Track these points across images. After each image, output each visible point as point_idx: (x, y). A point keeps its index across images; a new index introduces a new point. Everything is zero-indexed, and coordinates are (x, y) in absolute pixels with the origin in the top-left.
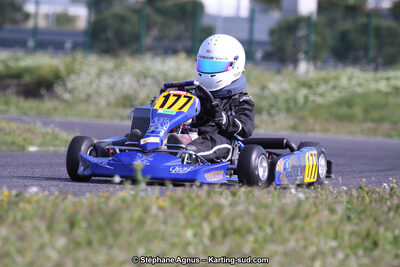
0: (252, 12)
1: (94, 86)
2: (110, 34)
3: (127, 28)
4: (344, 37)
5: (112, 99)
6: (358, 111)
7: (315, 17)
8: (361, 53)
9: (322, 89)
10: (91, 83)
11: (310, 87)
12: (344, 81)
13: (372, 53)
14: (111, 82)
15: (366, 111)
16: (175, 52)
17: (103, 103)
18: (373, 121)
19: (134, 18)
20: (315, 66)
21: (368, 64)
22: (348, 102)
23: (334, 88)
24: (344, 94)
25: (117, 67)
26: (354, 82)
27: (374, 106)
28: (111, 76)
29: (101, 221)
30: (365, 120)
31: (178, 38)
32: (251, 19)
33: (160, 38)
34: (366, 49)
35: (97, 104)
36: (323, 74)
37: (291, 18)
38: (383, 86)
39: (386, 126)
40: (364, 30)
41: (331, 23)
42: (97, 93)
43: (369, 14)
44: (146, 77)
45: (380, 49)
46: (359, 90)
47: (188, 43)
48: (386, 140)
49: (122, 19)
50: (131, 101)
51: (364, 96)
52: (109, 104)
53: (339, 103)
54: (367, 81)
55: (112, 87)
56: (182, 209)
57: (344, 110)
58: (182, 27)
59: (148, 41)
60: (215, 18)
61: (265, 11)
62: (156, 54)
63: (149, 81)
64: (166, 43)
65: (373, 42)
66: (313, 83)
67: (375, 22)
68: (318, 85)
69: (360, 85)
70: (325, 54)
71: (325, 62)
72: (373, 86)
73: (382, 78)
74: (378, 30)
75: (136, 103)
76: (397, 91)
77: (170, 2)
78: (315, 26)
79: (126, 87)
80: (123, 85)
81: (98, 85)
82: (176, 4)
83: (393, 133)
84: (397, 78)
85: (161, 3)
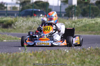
1: (22, 24)
4: (84, 10)
5: (26, 27)
6: (87, 28)
8: (88, 14)
9: (78, 23)
10: (21, 24)
12: (84, 21)
14: (26, 23)
15: (89, 28)
17: (24, 28)
18: (91, 31)
20: (77, 18)
21: (90, 17)
22: (85, 26)
23: (81, 23)
24: (84, 24)
25: (27, 20)
26: (86, 21)
27: (92, 27)
29: (15, 60)
35: (22, 29)
36: (79, 20)
37: (71, 6)
38: (93, 22)
40: (89, 8)
41: (81, 7)
42: (22, 26)
44: (34, 22)
45: (93, 13)
46: (87, 23)
48: (94, 35)
51: (89, 25)
55: (26, 25)
56: (36, 56)
57: (84, 28)
58: (44, 9)
60: (52, 6)
61: (65, 4)
62: (37, 16)
65: (91, 11)
66: (76, 22)
67: (92, 6)
69: (88, 22)
70: (79, 15)
72: (91, 22)
73: (93, 20)
74: (92, 8)
75: (32, 28)
76: (97, 23)
77: (40, 3)
78: (77, 7)
79: (30, 24)
80: (29, 24)
81: (23, 24)
82: (42, 4)
83: (96, 34)
84: (97, 20)
85: (38, 3)
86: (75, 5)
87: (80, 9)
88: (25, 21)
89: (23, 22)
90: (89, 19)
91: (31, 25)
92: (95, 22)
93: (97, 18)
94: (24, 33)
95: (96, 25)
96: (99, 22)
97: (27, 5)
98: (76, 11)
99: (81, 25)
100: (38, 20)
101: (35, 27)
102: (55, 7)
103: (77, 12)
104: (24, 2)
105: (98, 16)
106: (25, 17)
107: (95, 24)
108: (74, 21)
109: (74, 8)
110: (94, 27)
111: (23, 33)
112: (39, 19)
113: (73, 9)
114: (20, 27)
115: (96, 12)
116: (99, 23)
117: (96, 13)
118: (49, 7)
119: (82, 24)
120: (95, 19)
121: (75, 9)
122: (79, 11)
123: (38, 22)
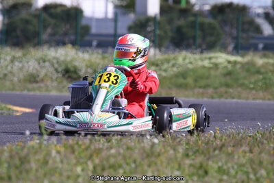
0: (116, 14)
1: (9, 68)
2: (19, 33)
3: (31, 28)
4: (179, 30)
5: (21, 76)
6: (190, 81)
7: (158, 17)
8: (191, 41)
9: (165, 66)
10: (7, 66)
11: (157, 65)
12: (180, 60)
13: (199, 41)
14: (20, 65)
15: (196, 81)
16: (64, 44)
17: (16, 79)
18: (200, 87)
19: (35, 21)
20: (160, 51)
21: (196, 49)
22: (184, 75)
23: (173, 66)
24: (180, 69)
25: (24, 55)
26: (187, 61)
27: (201, 77)
28: (20, 62)
29: (17, 162)
30: (195, 87)
31: (66, 34)
32: (115, 20)
33: (53, 35)
34: (194, 38)
35: (12, 81)
36: (166, 56)
37: (142, 18)
38: (206, 63)
39: (210, 91)
40: (193, 25)
41: (170, 22)
42: (11, 72)
43: (196, 15)
44: (44, 61)
45: (204, 38)
46: (190, 66)
47: (72, 38)
48: (210, 100)
49: (27, 22)
50: (35, 78)
51: (194, 70)
52: (20, 81)
53: (177, 76)
54: (196, 60)
55: (21, 69)
56: (73, 152)
57: (181, 80)
58: (68, 26)
59: (45, 37)
60: (91, 19)
61: (124, 14)
62: (51, 46)
63: (47, 64)
64: (57, 38)
65: (199, 33)
66: (159, 62)
67: (200, 20)
68: (162, 63)
69: (191, 63)
70: (166, 43)
71: (167, 48)
72: (200, 63)
73: (206, 58)
74: (202, 25)
75: (38, 79)
76: (216, 66)
77: (59, 10)
78: (159, 23)
79: (31, 68)
80: (29, 67)
81: (12, 68)
82: (63, 11)
83: (215, 95)
84: (216, 58)
85: (53, 11)
87: (168, 27)
88: (19, 57)
89: (12, 61)
90: (194, 54)
91: (35, 71)
92: (212, 63)
93: (216, 52)
94: (18, 93)
95: (213, 72)
96: (221, 63)
97: (24, 14)
98: (158, 32)
99: (173, 71)
100: (54, 58)
101: (46, 75)
102: (98, 20)
103: (159, 35)
104: (15, 7)
105: (218, 48)
106: (17, 49)
107: (210, 68)
108: (153, 60)
109: (151, 23)
110: (208, 78)
111: (14, 92)
112: (56, 52)
113: (150, 26)
114: (5, 75)
115: (212, 35)
116: (220, 66)
117: (212, 39)
118: (84, 22)
119: (175, 69)
120: (212, 55)
121: (155, 26)
122: (165, 32)
123: (55, 61)
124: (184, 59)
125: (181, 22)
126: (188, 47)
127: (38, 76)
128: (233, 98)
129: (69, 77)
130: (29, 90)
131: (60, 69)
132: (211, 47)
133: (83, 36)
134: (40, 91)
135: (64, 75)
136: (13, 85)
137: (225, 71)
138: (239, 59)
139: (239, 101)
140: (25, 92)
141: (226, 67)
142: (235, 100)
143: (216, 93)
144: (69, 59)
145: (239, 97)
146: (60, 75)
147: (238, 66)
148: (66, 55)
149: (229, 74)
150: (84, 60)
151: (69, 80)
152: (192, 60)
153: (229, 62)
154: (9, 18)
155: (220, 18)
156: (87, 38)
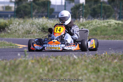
0: (65, 3)
2: (22, 12)
3: (27, 9)
4: (94, 10)
5: (23, 31)
6: (99, 32)
8: (99, 15)
9: (87, 26)
10: (16, 27)
11: (84, 25)
12: (94, 23)
13: (103, 14)
14: (23, 26)
15: (101, 32)
16: (42, 16)
17: (20, 33)
18: (103, 35)
19: (29, 6)
20: (85, 19)
21: (101, 18)
22: (95, 30)
23: (91, 25)
24: (94, 27)
25: (24, 22)
26: (97, 23)
27: (104, 31)
30: (101, 35)
31: (43, 12)
32: (65, 6)
33: (37, 13)
34: (100, 13)
36: (88, 21)
37: (77, 4)
38: (106, 24)
40: (100, 7)
41: (90, 6)
42: (19, 30)
43: (101, 3)
44: (33, 25)
45: (105, 13)
46: (98, 26)
47: (46, 14)
48: (107, 40)
49: (26, 7)
50: (29, 32)
51: (100, 27)
53: (93, 30)
54: (101, 23)
55: (23, 28)
57: (94, 32)
58: (44, 9)
59: (34, 13)
60: (55, 6)
64: (39, 14)
65: (103, 11)
67: (103, 5)
69: (99, 24)
70: (88, 15)
71: (89, 18)
72: (103, 24)
73: (105, 22)
74: (104, 7)
75: (31, 33)
76: (110, 25)
77: (40, 1)
78: (85, 7)
79: (27, 27)
81: (19, 27)
82: (42, 2)
83: (109, 38)
84: (110, 22)
85: (37, 2)
86: (83, 4)
87: (89, 9)
88: (22, 23)
89: (19, 25)
91: (29, 29)
92: (108, 24)
93: (110, 19)
94: (21, 38)
95: (109, 28)
97: (24, 4)
98: (84, 11)
101: (34, 30)
102: (58, 6)
105: (112, 17)
106: (21, 19)
107: (107, 26)
108: (82, 23)
109: (81, 7)
110: (106, 31)
111: (19, 38)
112: (38, 20)
114: (16, 31)
115: (109, 12)
116: (112, 25)
118: (51, 7)
119: (92, 27)
120: (108, 20)
121: (83, 8)
122: (88, 11)
123: (38, 24)
124: (96, 22)
125: (95, 6)
126: (98, 17)
127: (31, 31)
128: (117, 39)
129: (45, 31)
130: (26, 37)
131: (40, 28)
132: (108, 17)
133: (51, 13)
134: (31, 37)
135: (42, 31)
136: (19, 35)
137: (114, 28)
138: (120, 22)
139: (120, 40)
140: (24, 38)
141: (115, 26)
142: (118, 40)
143: (110, 37)
144: (44, 23)
145: (120, 39)
146: (40, 30)
147: (120, 25)
148: (43, 21)
149: (116, 29)
150: (51, 24)
151: (44, 32)
152: (99, 23)
153: (116, 23)
154: (18, 5)
155: (112, 4)
156: (53, 14)
